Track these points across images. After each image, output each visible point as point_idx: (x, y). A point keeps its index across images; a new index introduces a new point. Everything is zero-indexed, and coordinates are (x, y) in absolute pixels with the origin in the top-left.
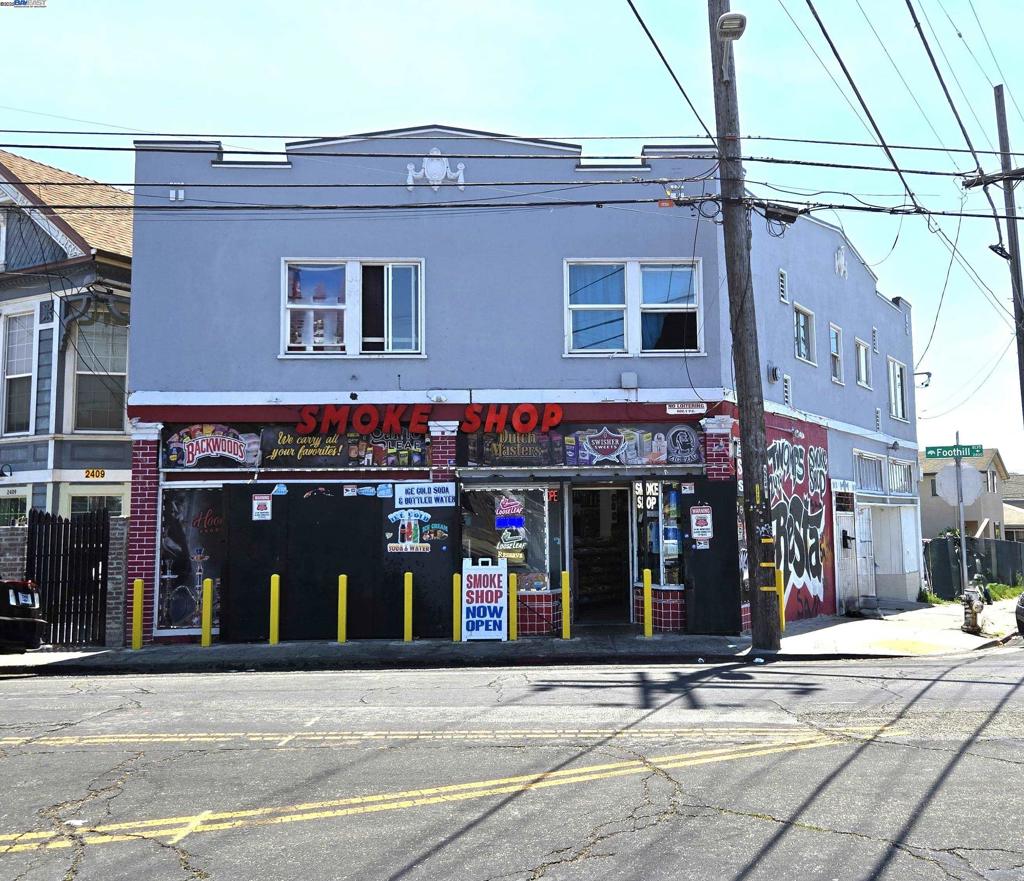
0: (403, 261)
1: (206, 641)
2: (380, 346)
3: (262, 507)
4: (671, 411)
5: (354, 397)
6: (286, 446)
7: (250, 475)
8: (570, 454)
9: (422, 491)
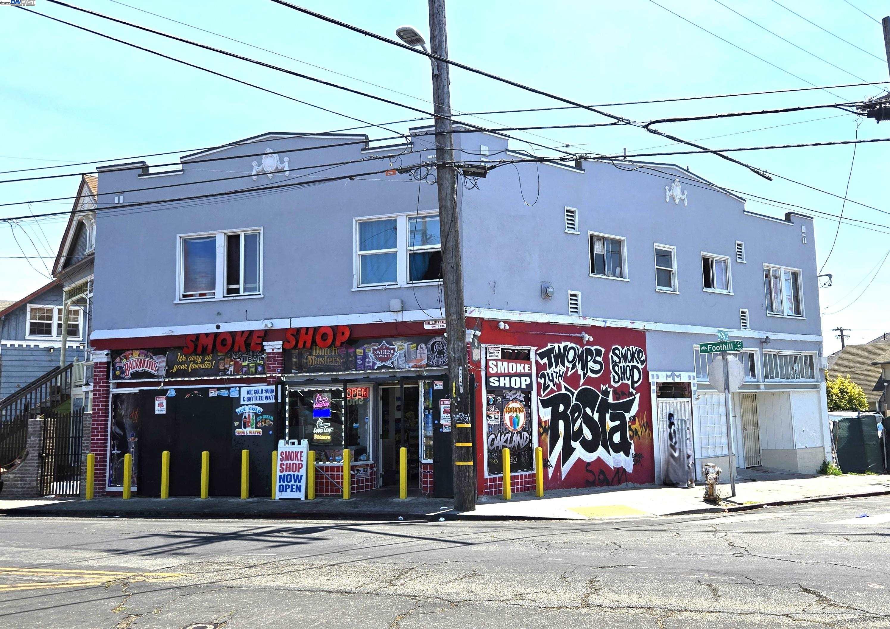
0: (251, 230)
1: (125, 496)
2: (237, 291)
3: (161, 405)
4: (427, 327)
5: (218, 327)
6: (181, 363)
7: (158, 384)
8: (360, 362)
9: (257, 392)
